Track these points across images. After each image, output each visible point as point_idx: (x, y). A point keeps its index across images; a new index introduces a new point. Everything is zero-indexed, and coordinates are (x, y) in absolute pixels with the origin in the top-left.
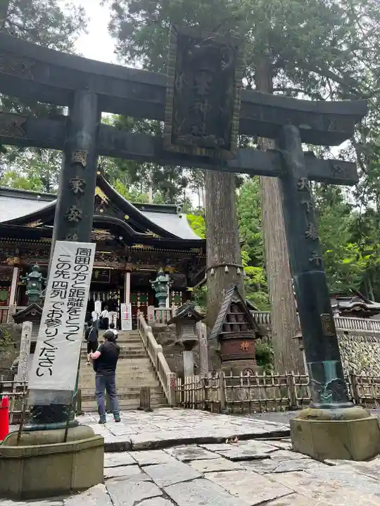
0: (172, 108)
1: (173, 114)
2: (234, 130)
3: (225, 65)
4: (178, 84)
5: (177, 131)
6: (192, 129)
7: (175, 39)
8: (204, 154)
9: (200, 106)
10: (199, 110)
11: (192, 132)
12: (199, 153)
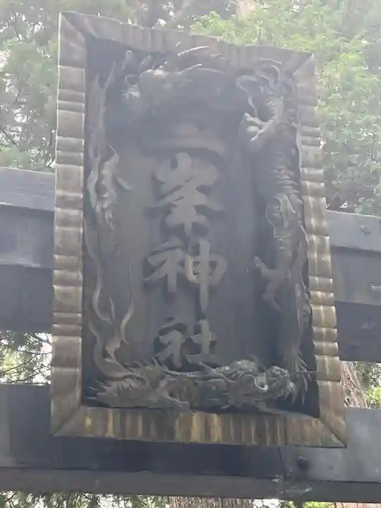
0: (79, 275)
1: (86, 298)
2: (320, 337)
3: (257, 129)
4: (99, 189)
5: (105, 354)
6: (159, 346)
7: (79, 52)
8: (217, 436)
9: (182, 264)
10: (182, 278)
11: (163, 356)
12: (196, 435)
